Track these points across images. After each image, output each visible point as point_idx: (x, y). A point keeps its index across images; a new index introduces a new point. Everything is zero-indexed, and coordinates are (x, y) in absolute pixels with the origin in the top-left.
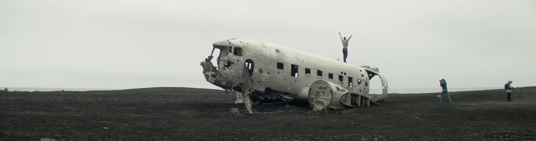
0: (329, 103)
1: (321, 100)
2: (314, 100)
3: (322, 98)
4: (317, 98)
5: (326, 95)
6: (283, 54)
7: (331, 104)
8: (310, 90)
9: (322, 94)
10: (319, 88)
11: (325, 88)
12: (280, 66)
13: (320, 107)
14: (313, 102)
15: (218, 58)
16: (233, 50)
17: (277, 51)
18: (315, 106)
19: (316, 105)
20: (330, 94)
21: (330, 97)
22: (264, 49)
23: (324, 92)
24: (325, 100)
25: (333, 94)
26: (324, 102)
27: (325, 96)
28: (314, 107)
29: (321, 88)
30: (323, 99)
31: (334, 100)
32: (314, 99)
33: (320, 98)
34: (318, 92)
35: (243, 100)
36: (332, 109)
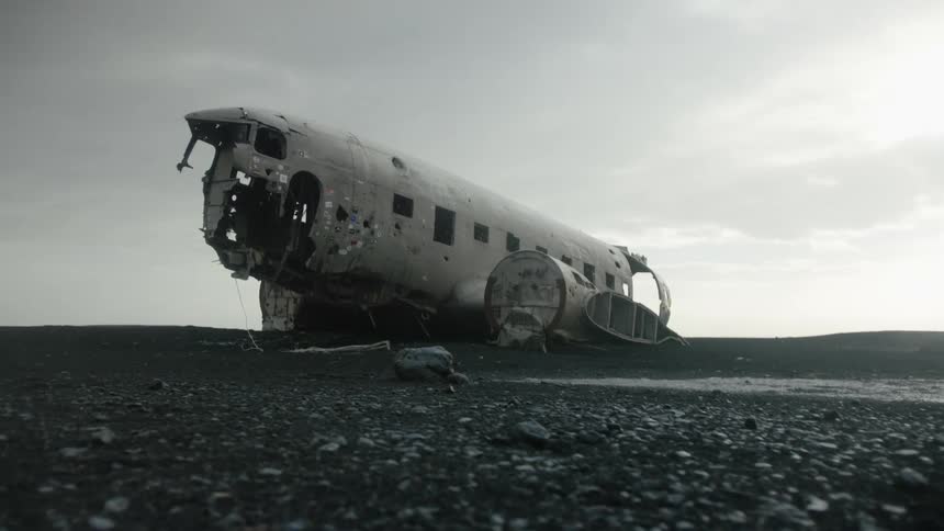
0: (550, 321)
1: (528, 311)
2: (505, 313)
3: (528, 303)
4: (512, 306)
5: (543, 294)
6: (412, 173)
7: (557, 322)
8: (491, 281)
9: (531, 290)
10: (520, 274)
11: (541, 274)
12: (403, 205)
13: (521, 333)
14: (499, 316)
15: (207, 173)
16: (253, 138)
17: (395, 161)
18: (505, 331)
19: (508, 327)
20: (557, 291)
21: (556, 299)
22: (355, 147)
23: (535, 287)
24: (538, 310)
25: (568, 291)
26: (538, 318)
27: (541, 298)
28: (502, 333)
29: (527, 273)
30: (534, 306)
31: (568, 308)
32: (503, 309)
33: (523, 304)
34: (516, 288)
35: (285, 319)
36: (559, 339)
